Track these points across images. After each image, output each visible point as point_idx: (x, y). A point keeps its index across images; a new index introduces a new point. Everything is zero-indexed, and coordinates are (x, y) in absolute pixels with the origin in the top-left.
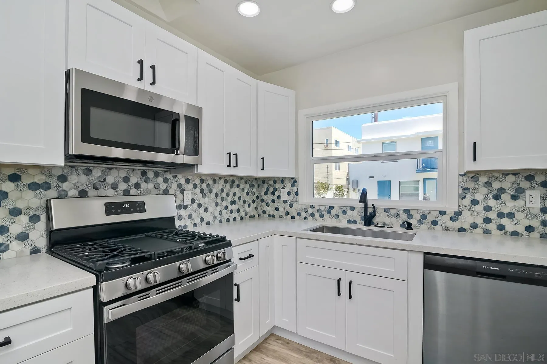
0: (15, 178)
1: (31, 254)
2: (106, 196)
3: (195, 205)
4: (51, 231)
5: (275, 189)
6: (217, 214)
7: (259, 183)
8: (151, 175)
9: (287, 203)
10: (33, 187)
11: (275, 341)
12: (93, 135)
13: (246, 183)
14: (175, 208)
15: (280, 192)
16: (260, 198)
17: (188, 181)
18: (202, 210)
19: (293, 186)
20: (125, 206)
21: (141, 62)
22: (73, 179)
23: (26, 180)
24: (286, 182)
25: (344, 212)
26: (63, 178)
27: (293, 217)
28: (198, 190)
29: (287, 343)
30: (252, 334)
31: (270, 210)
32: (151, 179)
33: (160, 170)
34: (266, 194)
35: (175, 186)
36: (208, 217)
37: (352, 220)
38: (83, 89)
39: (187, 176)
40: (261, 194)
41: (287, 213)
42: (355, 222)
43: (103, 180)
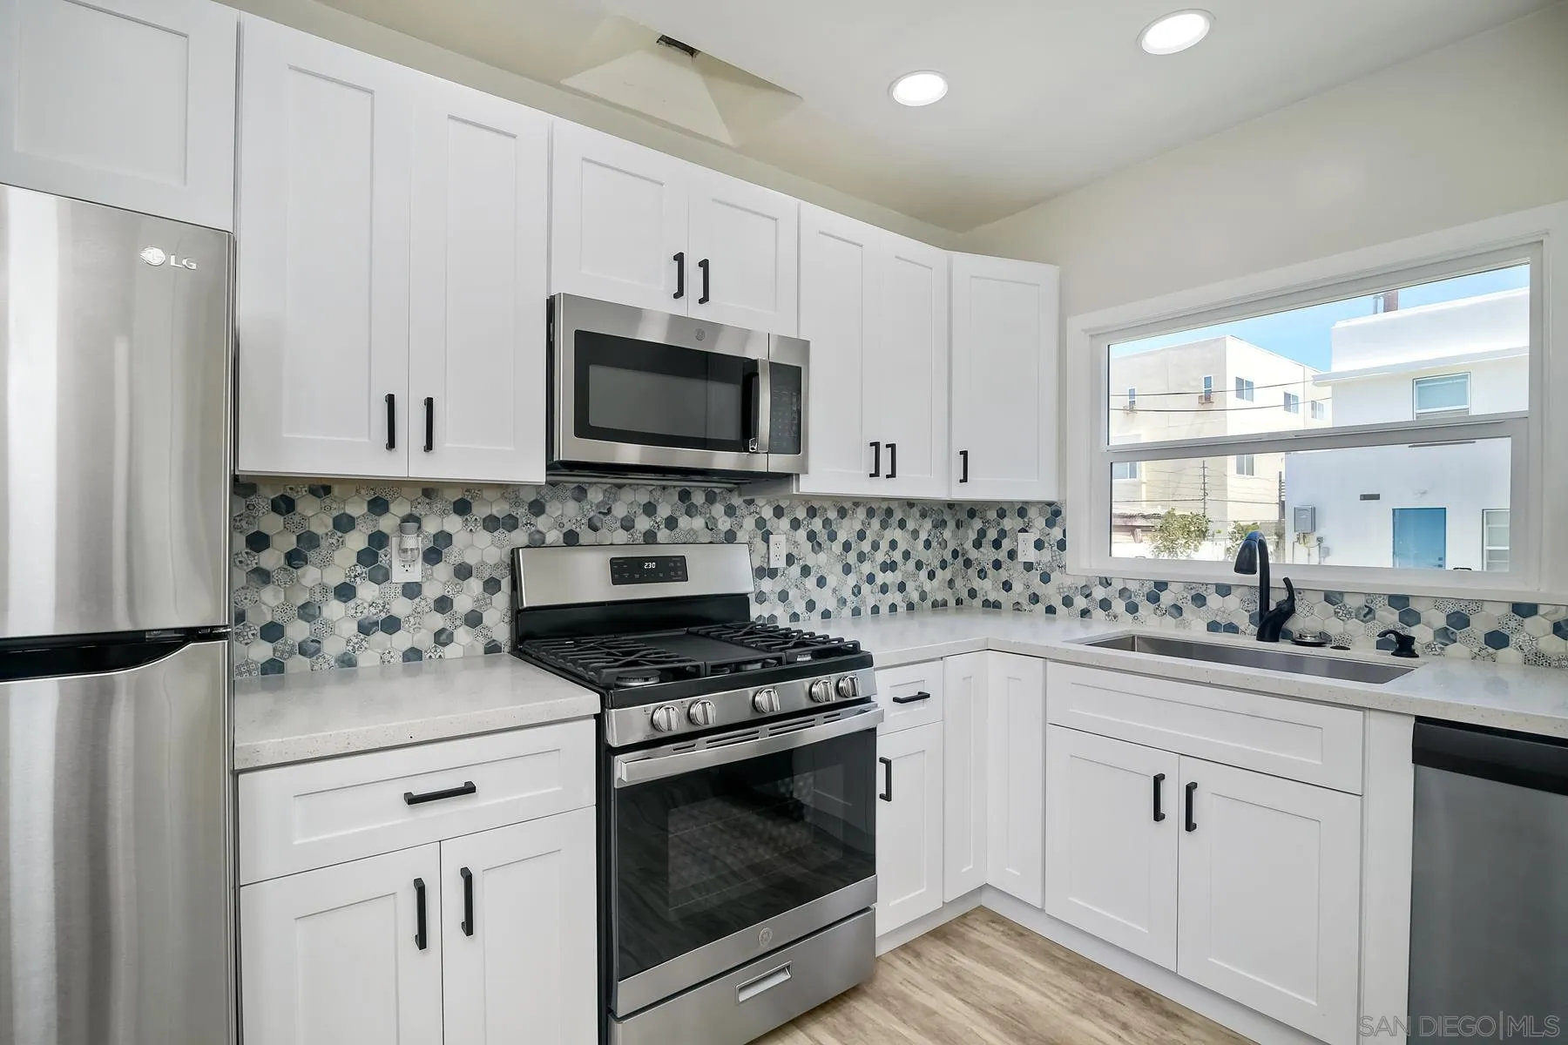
0: (462, 508)
1: (485, 653)
2: (611, 544)
3: (795, 570)
4: (519, 611)
5: (1003, 533)
6: (847, 593)
7: (959, 516)
8: (698, 498)
9: (1034, 571)
10: (491, 524)
11: (987, 925)
12: (595, 420)
13: (923, 515)
14: (748, 573)
15: (1016, 541)
16: (963, 555)
17: (779, 512)
18: (811, 582)
19: (1050, 523)
20: (648, 566)
21: (679, 258)
22: (554, 509)
23: (480, 511)
24: (1032, 513)
25: (1200, 600)
26: (537, 508)
27: (1050, 610)
28: (802, 534)
29: (1019, 934)
30: (922, 890)
31: (989, 588)
32: (699, 509)
33: (718, 487)
34: (978, 544)
35: (749, 523)
36: (825, 600)
37: (1223, 622)
38: (577, 333)
39: (778, 500)
40: (964, 546)
41: (1035, 599)
42: (1232, 628)
43: (606, 511)
